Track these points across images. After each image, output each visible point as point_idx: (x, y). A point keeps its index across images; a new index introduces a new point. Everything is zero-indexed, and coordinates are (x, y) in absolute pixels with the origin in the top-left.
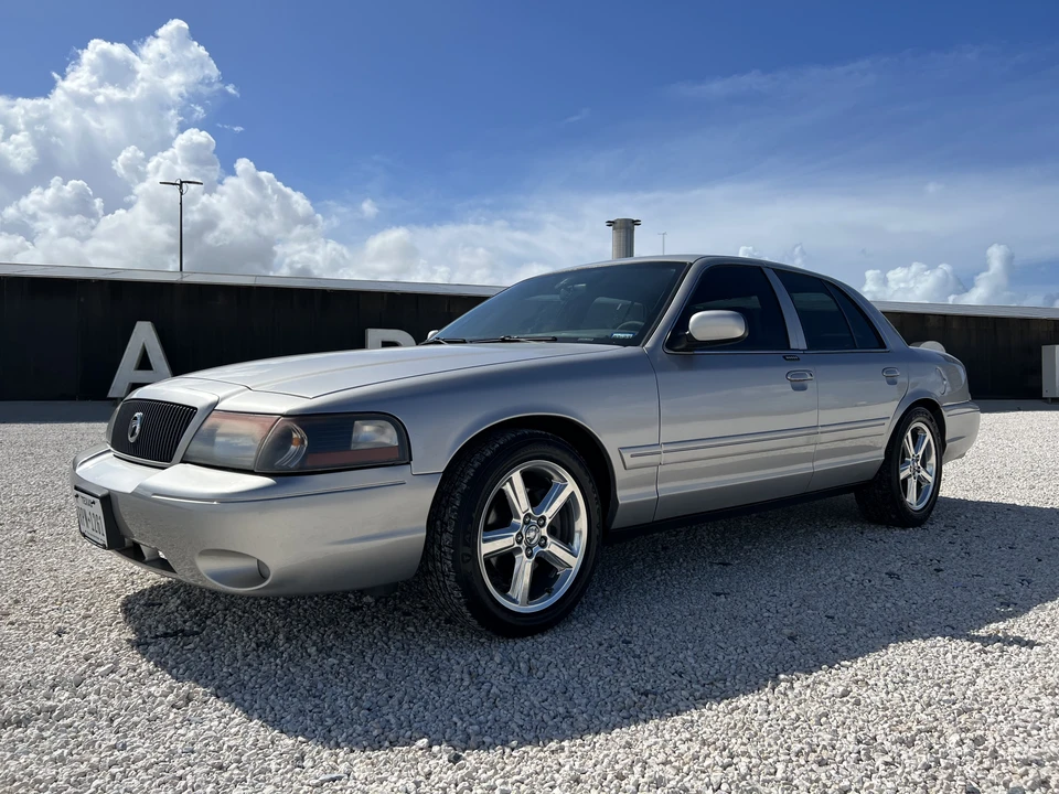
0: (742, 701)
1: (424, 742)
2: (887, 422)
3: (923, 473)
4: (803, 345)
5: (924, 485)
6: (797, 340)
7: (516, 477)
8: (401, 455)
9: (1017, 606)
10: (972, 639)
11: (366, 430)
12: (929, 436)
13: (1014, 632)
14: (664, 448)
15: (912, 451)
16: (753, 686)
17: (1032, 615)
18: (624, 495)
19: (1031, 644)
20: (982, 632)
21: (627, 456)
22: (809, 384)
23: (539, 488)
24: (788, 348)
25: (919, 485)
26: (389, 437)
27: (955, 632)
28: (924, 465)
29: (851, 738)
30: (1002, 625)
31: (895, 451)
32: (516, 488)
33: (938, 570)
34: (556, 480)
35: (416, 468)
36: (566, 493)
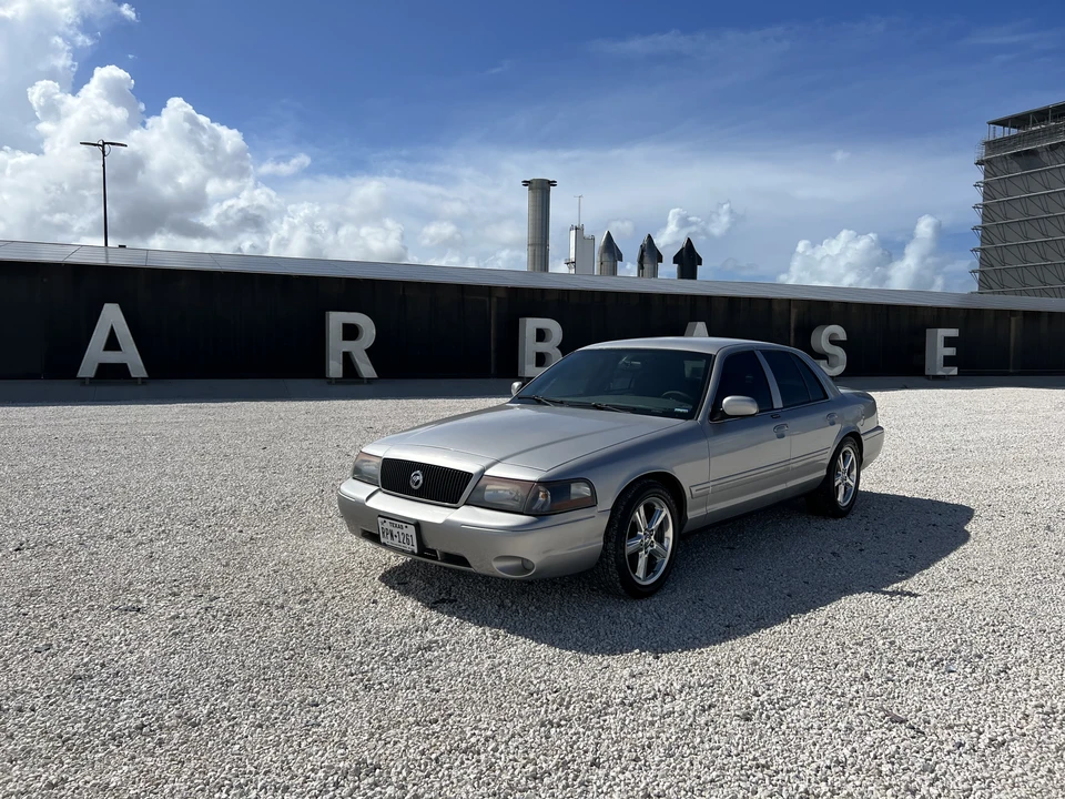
0: (777, 628)
1: (637, 651)
2: (829, 450)
3: (848, 480)
4: (781, 405)
5: (849, 488)
6: (778, 403)
7: (642, 509)
8: (591, 502)
9: (907, 573)
10: (885, 593)
11: (574, 488)
12: (853, 455)
13: (907, 589)
14: (712, 483)
15: (842, 467)
16: (780, 621)
17: (915, 578)
18: (691, 515)
19: (916, 595)
20: (889, 589)
21: (693, 489)
22: (786, 433)
23: (650, 513)
24: (773, 409)
25: (845, 488)
26: (585, 490)
27: (876, 589)
28: (849, 475)
29: (834, 643)
30: (900, 585)
31: (832, 468)
32: (640, 515)
33: (861, 550)
34: (657, 507)
35: (600, 507)
36: (663, 515)
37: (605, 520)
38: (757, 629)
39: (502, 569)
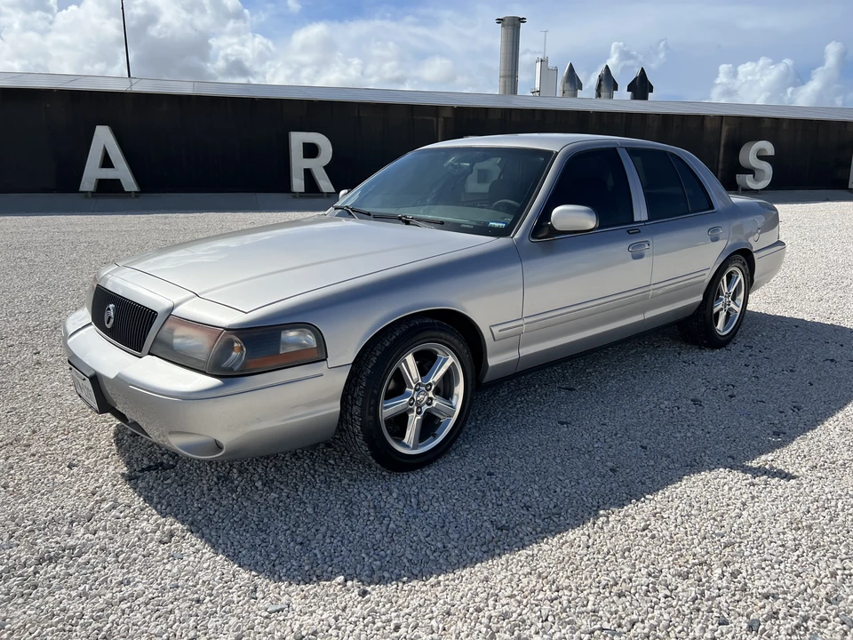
0: (569, 535)
1: (341, 578)
2: (707, 272)
3: (732, 305)
4: (645, 217)
5: (732, 314)
6: (640, 212)
8: (319, 354)
9: (783, 436)
10: (745, 470)
11: (290, 336)
12: (741, 277)
13: (779, 465)
14: (526, 320)
15: (725, 290)
16: (578, 521)
17: (794, 445)
18: (492, 361)
19: (788, 477)
20: (754, 464)
21: (495, 330)
22: (646, 252)
23: (426, 362)
24: (632, 222)
25: (728, 314)
26: (309, 339)
27: (735, 462)
28: (734, 299)
29: (644, 571)
30: (770, 457)
31: (712, 291)
32: (410, 364)
33: (731, 396)
34: (440, 354)
35: (331, 362)
36: (448, 364)
37: (341, 378)
38: (539, 535)
39: (187, 448)
